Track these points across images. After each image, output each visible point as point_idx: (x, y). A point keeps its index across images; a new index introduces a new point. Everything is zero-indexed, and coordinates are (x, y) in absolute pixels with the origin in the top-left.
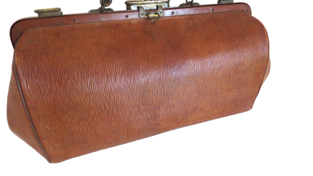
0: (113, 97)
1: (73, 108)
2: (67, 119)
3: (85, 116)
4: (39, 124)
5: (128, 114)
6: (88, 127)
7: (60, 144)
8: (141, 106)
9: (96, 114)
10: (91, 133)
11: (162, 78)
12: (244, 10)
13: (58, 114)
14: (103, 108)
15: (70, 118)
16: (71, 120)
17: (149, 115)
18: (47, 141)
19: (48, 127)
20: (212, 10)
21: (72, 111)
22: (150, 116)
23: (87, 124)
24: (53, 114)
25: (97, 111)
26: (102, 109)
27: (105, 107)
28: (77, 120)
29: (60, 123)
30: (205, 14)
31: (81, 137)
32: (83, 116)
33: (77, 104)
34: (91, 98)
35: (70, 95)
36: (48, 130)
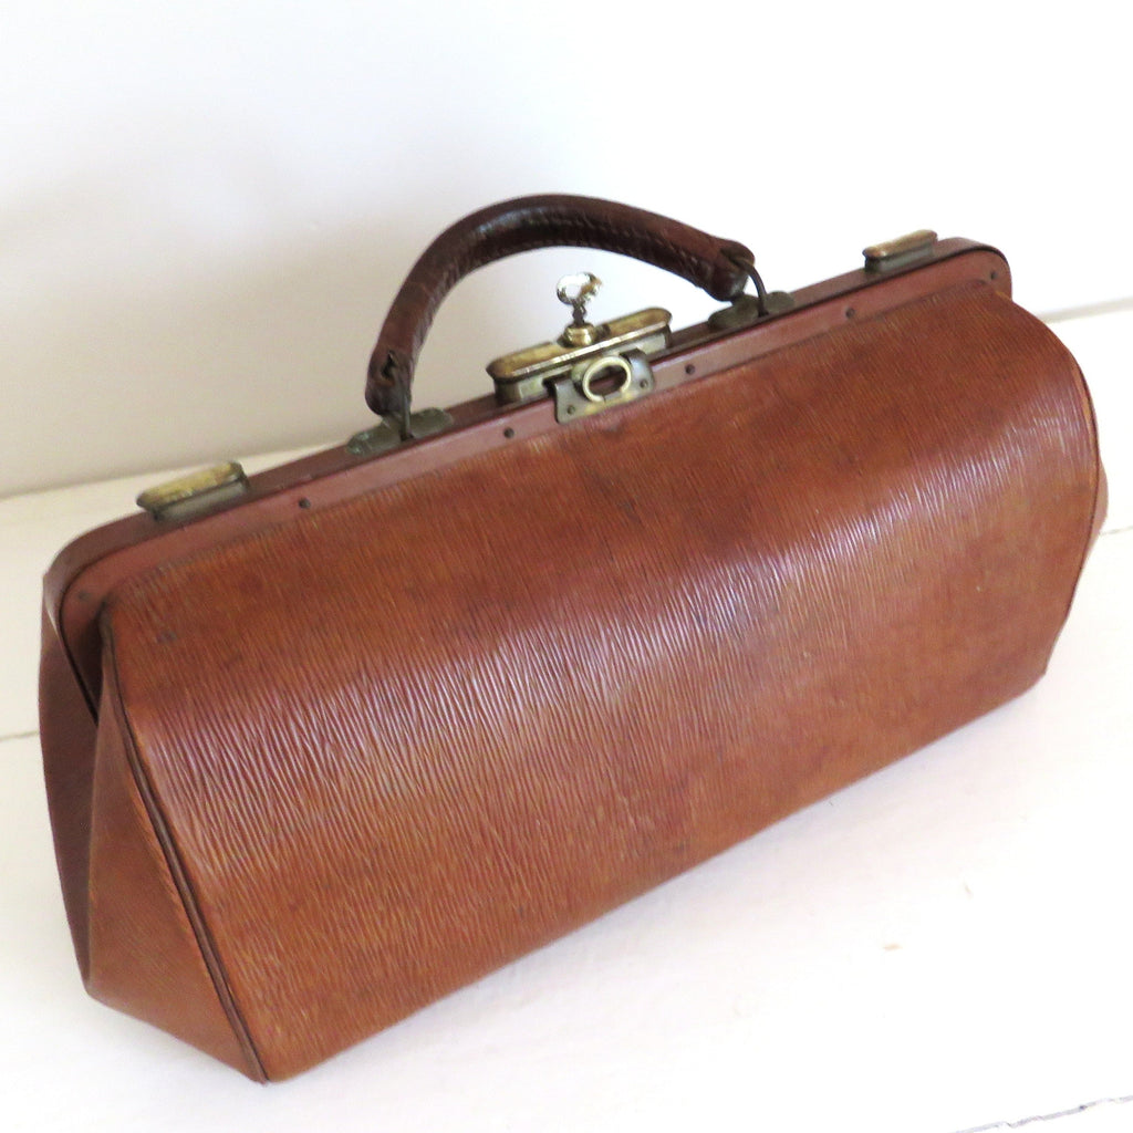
0: (511, 793)
1: (366, 867)
2: (344, 911)
3: (409, 885)
4: (240, 954)
5: (570, 840)
6: (422, 923)
7: (315, 1009)
8: (619, 798)
9: (453, 868)
10: (434, 942)
11: (689, 676)
12: (982, 278)
13: (309, 903)
14: (477, 838)
15: (356, 905)
16: (357, 912)
17: (647, 822)
18: (268, 1012)
19: (272, 958)
20: (848, 314)
21: (362, 881)
22: (652, 826)
23: (418, 912)
24: (293, 909)
25: (455, 858)
26: (471, 845)
27: (483, 835)
28: (380, 908)
29: (316, 934)
30: (819, 336)
31: (396, 966)
32: (403, 886)
33: (381, 851)
34: (431, 813)
35: (353, 827)
36: (274, 968)
